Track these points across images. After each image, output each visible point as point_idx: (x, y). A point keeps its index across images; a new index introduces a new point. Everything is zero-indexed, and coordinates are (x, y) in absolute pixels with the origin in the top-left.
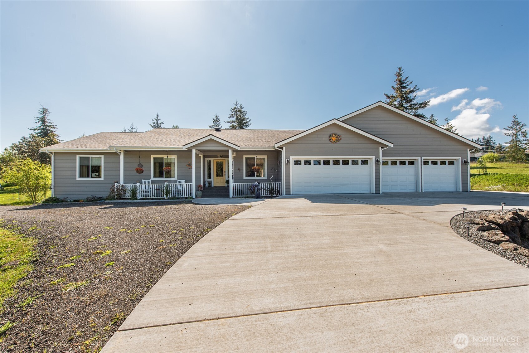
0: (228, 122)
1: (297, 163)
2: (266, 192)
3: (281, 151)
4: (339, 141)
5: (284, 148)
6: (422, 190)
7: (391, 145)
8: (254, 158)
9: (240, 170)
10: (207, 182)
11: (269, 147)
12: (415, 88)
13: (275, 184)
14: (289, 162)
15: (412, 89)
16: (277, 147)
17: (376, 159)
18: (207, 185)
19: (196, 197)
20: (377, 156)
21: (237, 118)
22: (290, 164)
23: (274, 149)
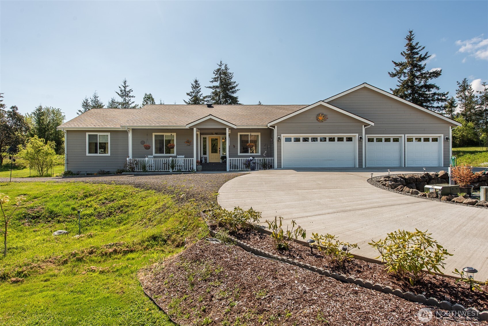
0: (210, 87)
1: (288, 140)
2: (259, 166)
3: (273, 129)
4: (325, 120)
5: (276, 127)
6: (405, 165)
7: (373, 124)
8: (248, 135)
9: (234, 146)
10: (203, 158)
11: (262, 125)
12: (426, 55)
13: (268, 159)
14: (281, 140)
15: (423, 56)
16: (270, 126)
17: (360, 136)
18: (203, 161)
19: (197, 170)
20: (360, 133)
21: (221, 82)
22: (281, 141)
23: (267, 128)
